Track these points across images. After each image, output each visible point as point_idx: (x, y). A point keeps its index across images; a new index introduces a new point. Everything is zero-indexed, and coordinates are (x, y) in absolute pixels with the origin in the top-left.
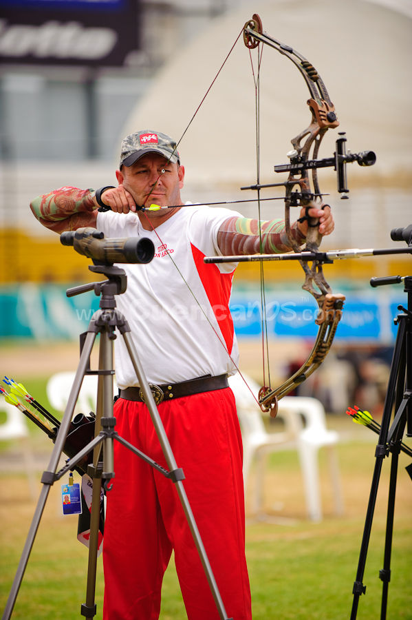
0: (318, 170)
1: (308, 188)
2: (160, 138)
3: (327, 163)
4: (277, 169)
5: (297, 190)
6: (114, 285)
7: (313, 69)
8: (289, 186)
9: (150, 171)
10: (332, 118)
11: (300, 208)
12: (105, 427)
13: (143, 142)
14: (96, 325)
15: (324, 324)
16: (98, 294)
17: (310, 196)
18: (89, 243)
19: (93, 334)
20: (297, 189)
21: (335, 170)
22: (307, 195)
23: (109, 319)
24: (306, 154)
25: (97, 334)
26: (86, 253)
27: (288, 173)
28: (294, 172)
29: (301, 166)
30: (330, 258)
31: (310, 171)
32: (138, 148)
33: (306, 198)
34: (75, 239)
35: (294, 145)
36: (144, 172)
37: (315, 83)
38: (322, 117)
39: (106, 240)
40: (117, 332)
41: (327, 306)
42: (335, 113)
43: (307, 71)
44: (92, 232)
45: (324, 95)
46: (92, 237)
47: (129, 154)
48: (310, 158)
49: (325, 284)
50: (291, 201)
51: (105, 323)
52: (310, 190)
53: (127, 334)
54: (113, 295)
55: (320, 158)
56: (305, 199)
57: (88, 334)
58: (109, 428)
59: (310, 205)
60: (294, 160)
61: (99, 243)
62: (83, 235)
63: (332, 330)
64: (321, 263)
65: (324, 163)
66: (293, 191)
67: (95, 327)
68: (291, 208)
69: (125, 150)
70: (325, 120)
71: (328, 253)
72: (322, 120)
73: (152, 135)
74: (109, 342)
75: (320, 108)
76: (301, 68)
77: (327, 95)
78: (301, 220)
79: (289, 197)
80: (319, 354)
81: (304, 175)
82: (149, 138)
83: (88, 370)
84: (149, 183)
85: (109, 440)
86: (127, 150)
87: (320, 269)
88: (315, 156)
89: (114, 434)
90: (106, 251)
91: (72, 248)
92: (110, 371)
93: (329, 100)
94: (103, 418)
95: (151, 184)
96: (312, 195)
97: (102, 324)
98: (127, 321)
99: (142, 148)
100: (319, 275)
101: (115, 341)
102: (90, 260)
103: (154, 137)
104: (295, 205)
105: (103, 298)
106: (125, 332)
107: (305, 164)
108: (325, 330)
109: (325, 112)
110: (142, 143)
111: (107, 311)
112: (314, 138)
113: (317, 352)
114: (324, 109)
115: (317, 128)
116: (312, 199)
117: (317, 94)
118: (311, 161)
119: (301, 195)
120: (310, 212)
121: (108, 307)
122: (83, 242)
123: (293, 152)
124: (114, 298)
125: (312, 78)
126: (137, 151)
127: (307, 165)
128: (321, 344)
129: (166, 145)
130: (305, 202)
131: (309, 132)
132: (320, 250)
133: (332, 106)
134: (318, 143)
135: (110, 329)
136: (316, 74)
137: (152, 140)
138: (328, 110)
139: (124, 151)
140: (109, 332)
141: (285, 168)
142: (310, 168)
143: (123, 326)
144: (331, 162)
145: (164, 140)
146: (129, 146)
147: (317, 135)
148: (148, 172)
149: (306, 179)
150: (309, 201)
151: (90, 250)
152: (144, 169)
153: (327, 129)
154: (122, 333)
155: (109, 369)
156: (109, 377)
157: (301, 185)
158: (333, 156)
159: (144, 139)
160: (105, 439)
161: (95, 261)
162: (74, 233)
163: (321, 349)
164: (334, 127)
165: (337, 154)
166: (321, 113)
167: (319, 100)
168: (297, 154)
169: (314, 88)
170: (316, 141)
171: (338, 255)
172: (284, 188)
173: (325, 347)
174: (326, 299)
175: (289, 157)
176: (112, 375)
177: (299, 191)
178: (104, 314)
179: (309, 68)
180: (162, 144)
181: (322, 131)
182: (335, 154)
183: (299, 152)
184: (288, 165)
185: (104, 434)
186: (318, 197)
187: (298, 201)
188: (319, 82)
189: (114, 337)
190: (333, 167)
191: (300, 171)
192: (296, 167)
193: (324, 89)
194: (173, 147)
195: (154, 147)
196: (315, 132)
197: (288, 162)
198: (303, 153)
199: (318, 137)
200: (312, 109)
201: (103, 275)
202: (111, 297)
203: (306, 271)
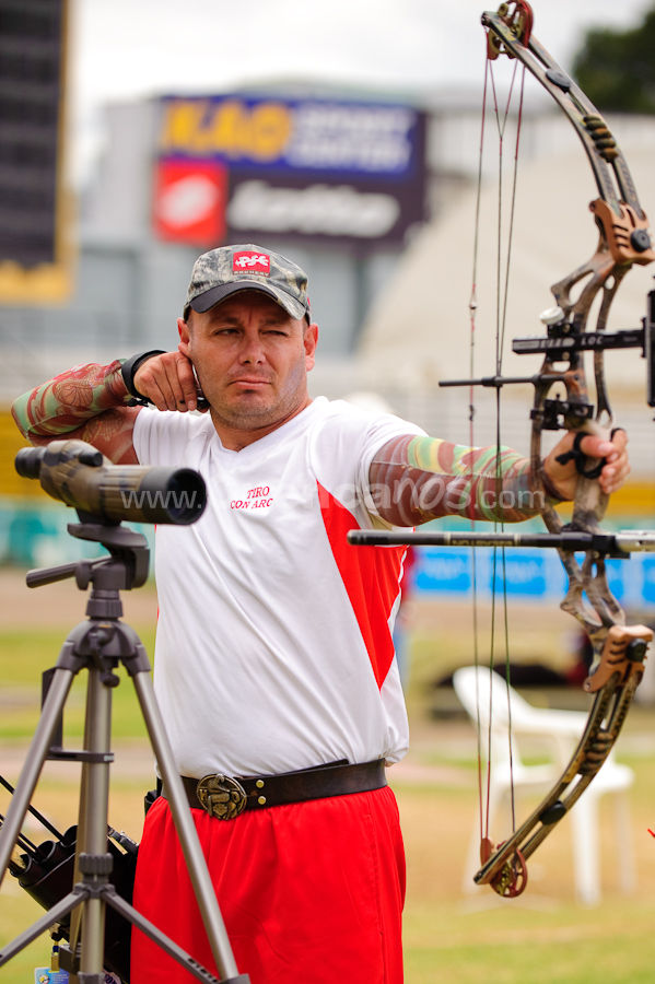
0: (608, 354)
1: (582, 392)
2: (275, 265)
3: (627, 339)
4: (518, 347)
5: (558, 396)
6: (120, 568)
7: (607, 135)
8: (542, 384)
9: (243, 331)
10: (643, 243)
11: (562, 433)
12: (88, 876)
13: (239, 268)
14: (75, 654)
15: (603, 692)
16: (83, 587)
17: (586, 411)
18: (71, 474)
19: (68, 674)
20: (558, 390)
21: (644, 356)
22: (580, 406)
23: (103, 643)
24: (582, 317)
25: (75, 673)
26: (64, 496)
27: (541, 357)
28: (553, 355)
29: (569, 342)
30: (623, 546)
31: (588, 357)
32: (226, 276)
33: (578, 413)
34: (44, 466)
35: (557, 297)
36: (231, 331)
37: (609, 166)
38: (621, 241)
39: (106, 470)
40: (120, 671)
41: (612, 652)
42: (649, 232)
43: (594, 137)
44: (77, 452)
45: (628, 194)
46: (76, 463)
47: (206, 287)
48: (591, 326)
49: (610, 603)
50: (545, 416)
51: (94, 651)
52: (586, 398)
53: (142, 676)
54: (117, 591)
55: (611, 328)
56: (576, 415)
57: (58, 672)
58: (96, 879)
59: (585, 428)
60: (555, 331)
61: (91, 476)
62: (61, 458)
63: (621, 703)
64: (602, 557)
65: (621, 340)
66: (551, 396)
67: (71, 658)
68: (545, 434)
69: (199, 277)
70: (626, 246)
71: (620, 537)
72: (619, 245)
73: (259, 255)
74: (102, 693)
75: (617, 220)
76: (581, 129)
77: (633, 192)
78: (562, 459)
79: (542, 409)
80: (591, 755)
81: (575, 363)
82: (253, 261)
83: (52, 749)
84: (238, 357)
85: (96, 905)
86: (203, 279)
87: (601, 571)
88: (601, 324)
89: (106, 890)
90: (102, 494)
91: (37, 483)
92: (103, 755)
93: (636, 205)
94: (83, 854)
95: (243, 359)
96: (591, 408)
97: (88, 653)
98: (142, 649)
99: (234, 278)
100: (599, 581)
101: (114, 690)
102: (72, 511)
103: (262, 260)
104: (554, 426)
105: (94, 596)
106: (138, 671)
107: (578, 340)
108: (605, 703)
109: (626, 230)
110: (236, 268)
111: (102, 624)
112: (599, 283)
113: (586, 751)
114: (626, 223)
115: (608, 262)
116: (590, 416)
117: (611, 189)
118: (591, 335)
119: (566, 406)
120: (584, 443)
121: (103, 614)
122: (57, 472)
123: (553, 312)
124: (118, 598)
125: (603, 155)
126: (222, 284)
127: (583, 342)
128: (596, 734)
129: (285, 280)
130: (575, 421)
131: (591, 271)
132: (604, 529)
133: (643, 217)
134: (609, 296)
135: (106, 665)
136: (613, 146)
137: (258, 267)
138: (634, 225)
139: (197, 280)
140: (102, 671)
141: (535, 345)
142: (588, 348)
143: (132, 659)
144: (634, 339)
145: (283, 270)
146: (208, 270)
147: (607, 277)
148: (238, 332)
149: (579, 372)
150: (583, 420)
151: (71, 489)
152: (231, 326)
153: (630, 267)
154: (133, 673)
155: (101, 749)
156: (100, 768)
157: (569, 385)
158: (639, 326)
159: (242, 262)
160: (87, 899)
161: (80, 513)
162: (43, 450)
163: (595, 746)
164: (644, 262)
165: (648, 324)
166: (618, 231)
167: (615, 203)
168: (562, 316)
169: (607, 176)
170: (605, 289)
171: (641, 542)
172: (531, 387)
173: (605, 742)
174: (611, 636)
175: (544, 321)
176: (108, 762)
177: (563, 398)
178: (94, 629)
179: (599, 131)
180: (278, 276)
181: (620, 269)
182: (644, 320)
183: (567, 311)
184: (541, 340)
185: (84, 889)
186: (604, 413)
187: (561, 419)
188: (618, 164)
189: (112, 682)
190: (639, 351)
191: (566, 355)
192: (558, 344)
193: (629, 179)
194: (300, 288)
195: (260, 280)
196: (603, 270)
197: (542, 333)
198: (576, 316)
199: (610, 283)
200: (599, 222)
201: (98, 544)
202: (112, 594)
203: (569, 570)
